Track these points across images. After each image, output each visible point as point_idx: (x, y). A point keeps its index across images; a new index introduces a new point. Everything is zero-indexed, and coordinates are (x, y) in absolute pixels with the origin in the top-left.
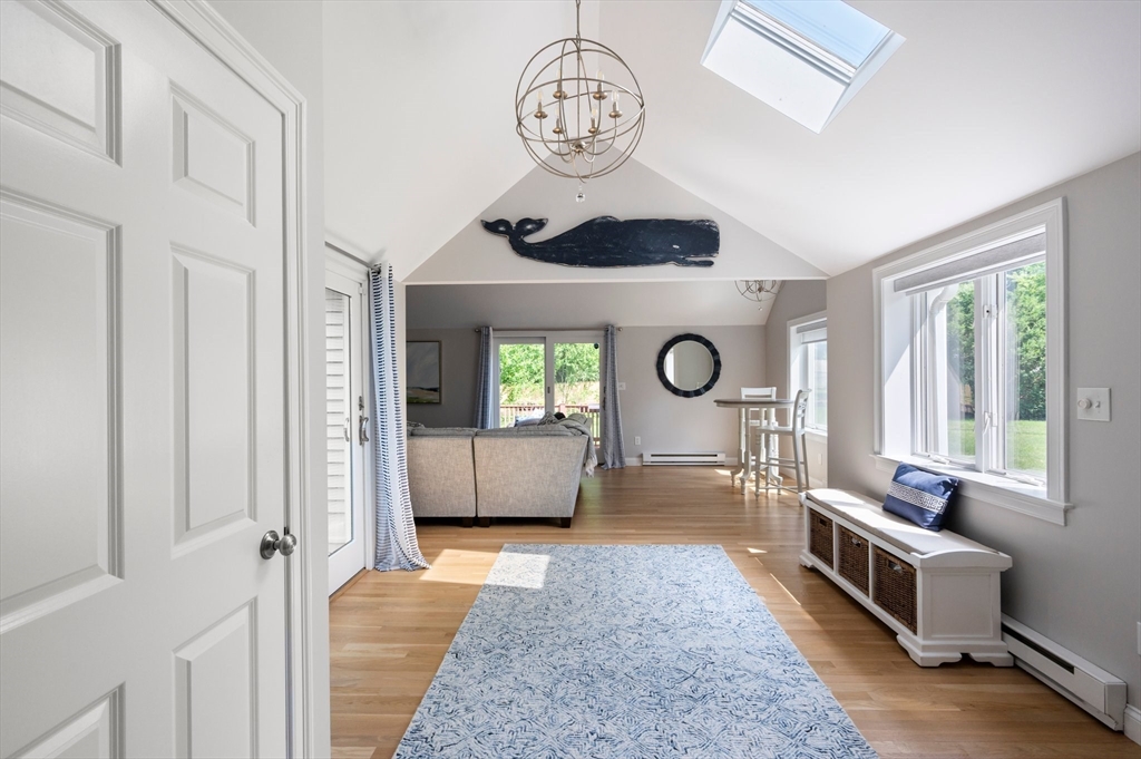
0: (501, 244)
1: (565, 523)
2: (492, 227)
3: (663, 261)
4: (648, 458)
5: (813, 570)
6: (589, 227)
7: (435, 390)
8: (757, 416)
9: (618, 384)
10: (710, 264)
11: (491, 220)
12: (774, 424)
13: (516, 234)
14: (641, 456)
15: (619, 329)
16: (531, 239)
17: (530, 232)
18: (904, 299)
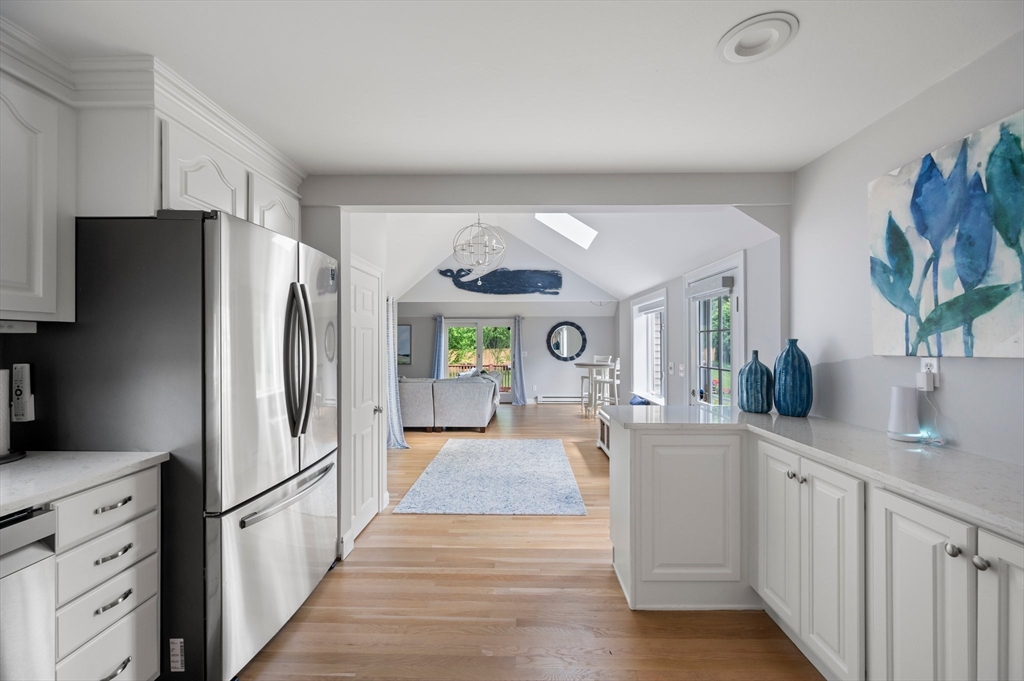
0: (449, 281)
1: (483, 430)
2: (444, 273)
3: (533, 292)
4: (540, 399)
5: (600, 448)
6: (494, 273)
7: (407, 356)
8: (599, 373)
9: (522, 353)
10: (557, 293)
11: (443, 269)
12: (607, 378)
13: (456, 277)
14: (536, 398)
15: (523, 318)
16: (463, 279)
17: (463, 276)
18: (643, 317)
